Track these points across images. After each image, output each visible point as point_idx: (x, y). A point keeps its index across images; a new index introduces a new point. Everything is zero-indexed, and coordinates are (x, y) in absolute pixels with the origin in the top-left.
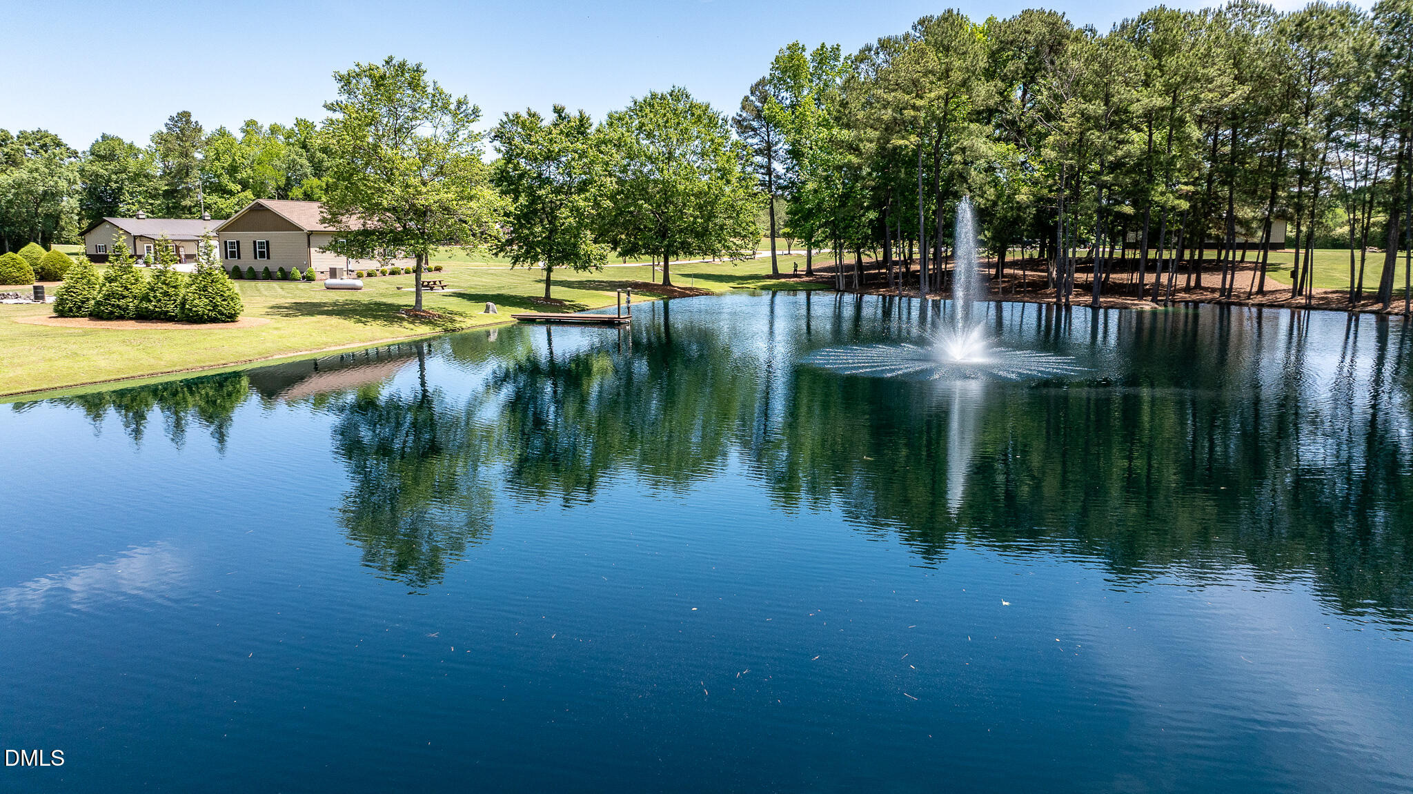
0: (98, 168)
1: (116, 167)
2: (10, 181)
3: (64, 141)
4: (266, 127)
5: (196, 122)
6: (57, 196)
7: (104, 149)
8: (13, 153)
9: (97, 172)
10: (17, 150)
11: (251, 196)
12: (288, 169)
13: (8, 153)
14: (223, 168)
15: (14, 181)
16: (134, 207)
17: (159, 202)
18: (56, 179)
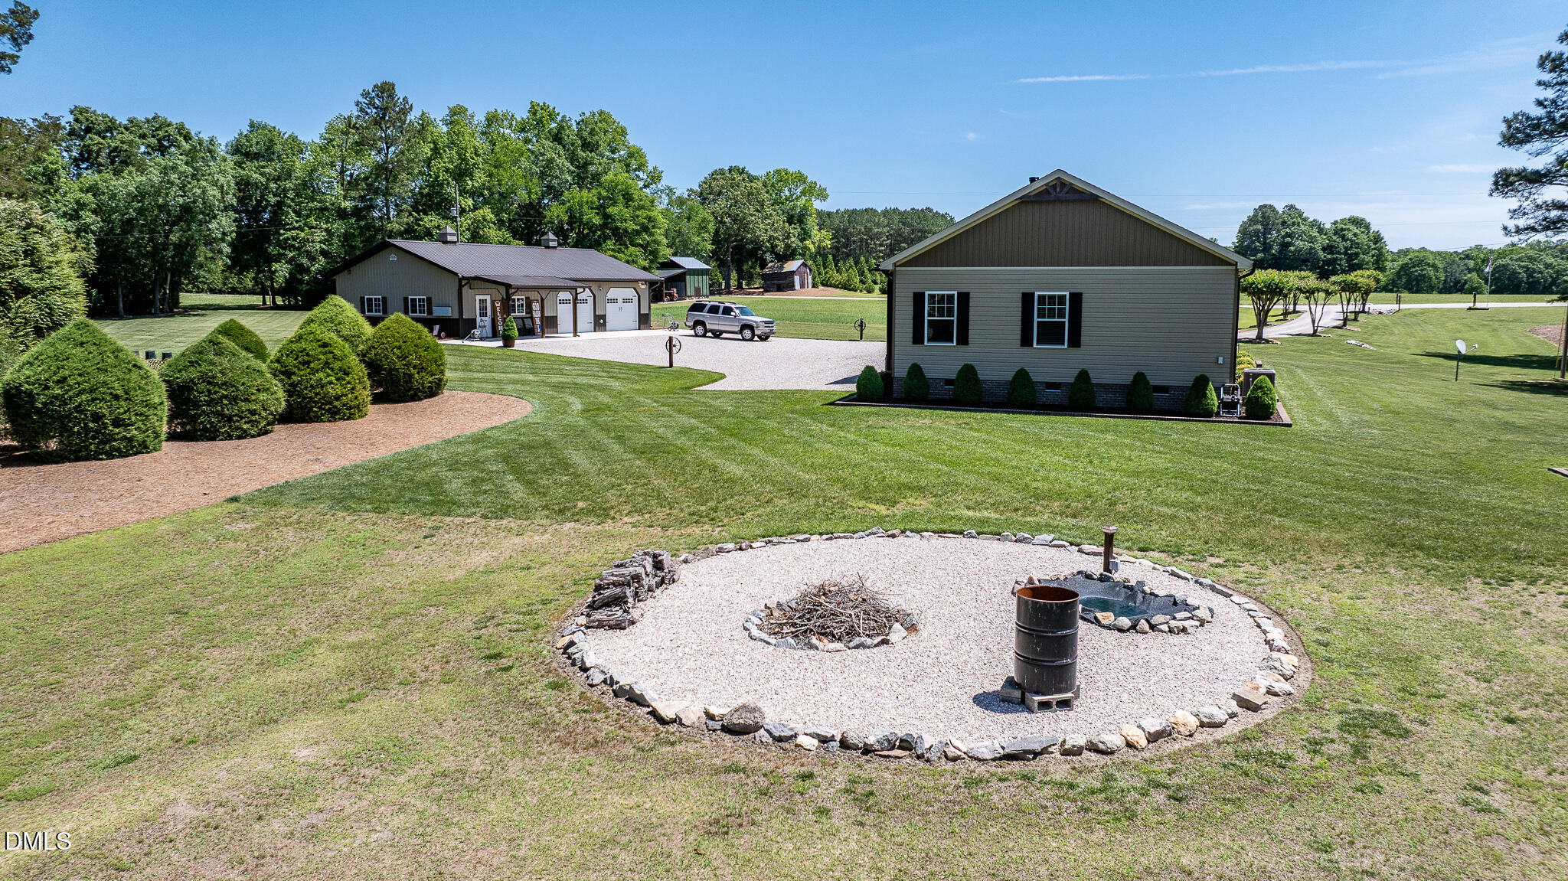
0: (252, 173)
1: (275, 170)
2: (131, 189)
5: (404, 100)
6: (203, 213)
7: (258, 143)
8: (125, 147)
9: (249, 177)
10: (131, 143)
11: (491, 217)
12: (542, 175)
13: (117, 148)
14: (447, 170)
15: (137, 188)
16: (302, 235)
17: (339, 227)
18: (204, 183)
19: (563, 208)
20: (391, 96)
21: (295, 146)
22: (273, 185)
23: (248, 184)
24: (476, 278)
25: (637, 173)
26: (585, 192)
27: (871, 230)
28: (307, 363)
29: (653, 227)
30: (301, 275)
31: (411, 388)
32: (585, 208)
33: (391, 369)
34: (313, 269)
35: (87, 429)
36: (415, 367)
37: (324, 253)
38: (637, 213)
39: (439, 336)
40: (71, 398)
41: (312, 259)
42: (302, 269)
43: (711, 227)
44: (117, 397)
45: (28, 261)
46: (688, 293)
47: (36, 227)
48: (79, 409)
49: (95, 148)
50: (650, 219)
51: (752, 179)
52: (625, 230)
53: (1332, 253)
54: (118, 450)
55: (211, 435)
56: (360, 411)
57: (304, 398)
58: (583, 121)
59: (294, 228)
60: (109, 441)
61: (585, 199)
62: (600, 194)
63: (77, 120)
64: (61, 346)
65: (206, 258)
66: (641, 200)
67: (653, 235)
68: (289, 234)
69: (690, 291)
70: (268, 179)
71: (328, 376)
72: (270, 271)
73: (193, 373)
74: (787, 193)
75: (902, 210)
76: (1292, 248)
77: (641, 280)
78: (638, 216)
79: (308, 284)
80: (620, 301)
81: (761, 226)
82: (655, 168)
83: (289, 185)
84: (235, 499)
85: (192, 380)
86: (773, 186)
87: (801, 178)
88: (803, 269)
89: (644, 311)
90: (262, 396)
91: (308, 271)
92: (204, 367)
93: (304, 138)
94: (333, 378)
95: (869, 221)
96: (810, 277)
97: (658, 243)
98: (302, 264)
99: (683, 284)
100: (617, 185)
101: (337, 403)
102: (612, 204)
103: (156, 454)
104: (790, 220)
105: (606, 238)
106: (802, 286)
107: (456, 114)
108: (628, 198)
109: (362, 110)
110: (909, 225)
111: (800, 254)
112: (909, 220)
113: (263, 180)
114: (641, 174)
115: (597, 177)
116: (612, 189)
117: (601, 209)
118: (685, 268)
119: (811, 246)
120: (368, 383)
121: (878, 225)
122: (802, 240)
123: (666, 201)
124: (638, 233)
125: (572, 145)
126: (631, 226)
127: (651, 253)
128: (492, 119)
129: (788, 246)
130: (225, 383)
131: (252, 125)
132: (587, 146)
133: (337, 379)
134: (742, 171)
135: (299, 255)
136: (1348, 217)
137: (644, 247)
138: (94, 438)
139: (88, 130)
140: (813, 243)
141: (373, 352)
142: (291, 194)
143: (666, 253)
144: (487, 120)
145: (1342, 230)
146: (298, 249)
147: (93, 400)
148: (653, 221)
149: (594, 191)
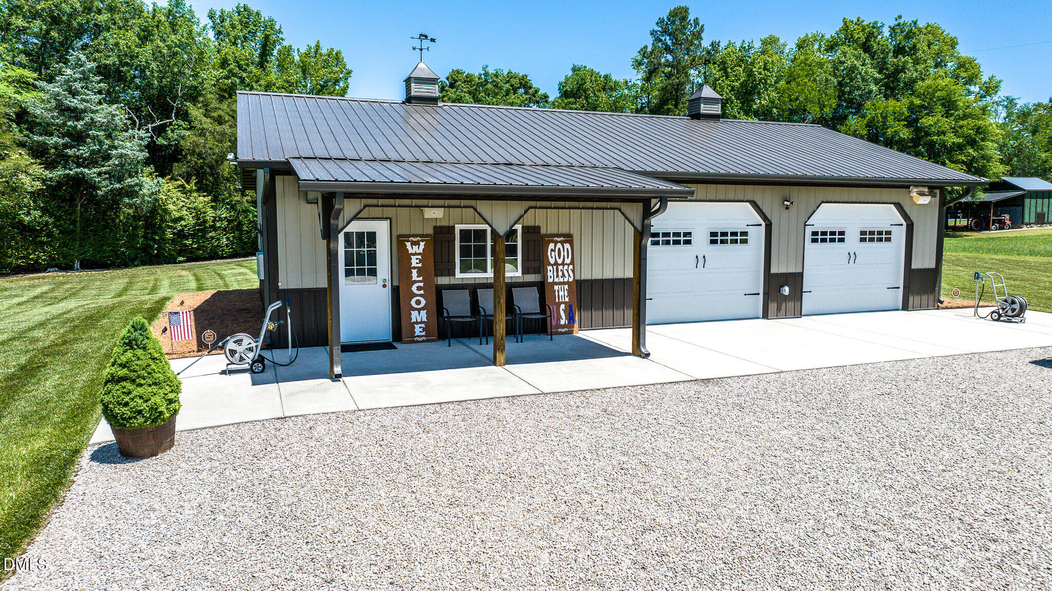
4: (791, 45)
12: (840, 86)
25: (968, 86)
26: (892, 102)
29: (983, 140)
38: (961, 123)
46: (1026, 220)
50: (979, 130)
52: (944, 145)
58: (899, 25)
61: (890, 109)
62: (911, 103)
66: (969, 110)
67: (982, 149)
69: (1030, 216)
77: (918, 183)
78: (961, 127)
80: (852, 237)
82: (991, 78)
89: (923, 260)
97: (988, 159)
99: (1021, 208)
100: (935, 91)
102: (927, 114)
108: (949, 105)
114: (972, 88)
115: (910, 84)
116: (928, 95)
117: (911, 123)
118: (1025, 190)
123: (1004, 115)
124: (960, 147)
125: (883, 51)
126: (951, 139)
128: (803, 45)
143: (998, 169)
144: (799, 45)
148: (983, 132)
149: (905, 101)
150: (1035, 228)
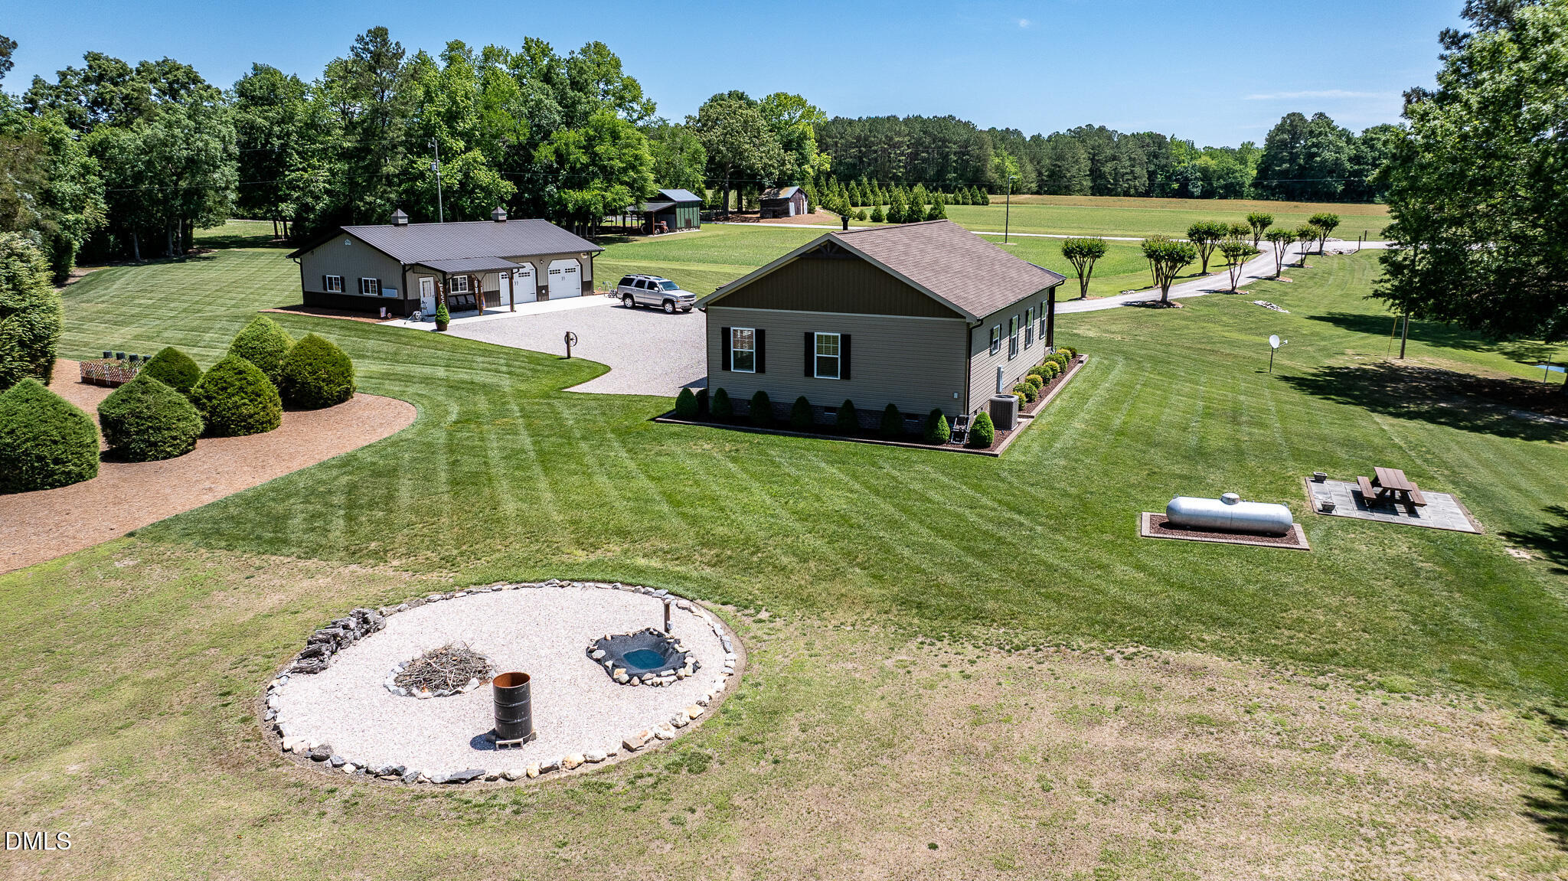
0: (256, 117)
1: (278, 113)
2: (139, 142)
3: (202, 76)
4: (478, 52)
5: (397, 44)
6: (208, 164)
7: (261, 88)
8: (136, 94)
9: (253, 122)
10: (141, 91)
11: (481, 158)
12: (531, 116)
13: (128, 95)
14: (439, 114)
15: (145, 142)
16: (306, 176)
17: (342, 166)
18: (206, 137)
19: (552, 148)
20: (385, 42)
21: (297, 88)
22: (276, 129)
23: (252, 128)
24: (417, 264)
25: (632, 104)
26: (572, 133)
27: (891, 139)
28: (224, 389)
29: (641, 165)
30: (307, 213)
31: (321, 398)
32: (572, 148)
33: (303, 383)
34: (317, 208)
35: (33, 468)
36: (323, 381)
37: (327, 192)
38: (624, 151)
39: (386, 318)
40: (19, 445)
41: (317, 198)
42: (307, 208)
43: (704, 158)
44: (55, 442)
45: (10, 286)
46: (679, 225)
47: (17, 255)
48: (26, 453)
49: (108, 97)
50: (636, 157)
51: (750, 104)
52: (612, 168)
53: (1359, 163)
54: (59, 481)
55: (141, 457)
56: (271, 424)
57: (223, 418)
58: (572, 60)
59: (298, 170)
60: (51, 476)
61: (571, 140)
62: (587, 132)
63: (90, 67)
64: (10, 404)
65: (215, 202)
66: (628, 138)
67: (640, 173)
68: (293, 175)
69: (680, 222)
70: (272, 123)
71: (243, 398)
72: (277, 210)
73: (124, 410)
74: (786, 116)
75: (925, 117)
76: (1318, 159)
77: (582, 252)
78: (624, 154)
79: (313, 222)
80: (563, 271)
81: (756, 154)
82: (649, 100)
83: (292, 128)
84: (131, 534)
85: (123, 416)
86: (772, 110)
87: (800, 102)
88: (798, 195)
89: (587, 278)
90: (181, 425)
91: (313, 209)
92: (133, 405)
93: (306, 79)
94: (246, 401)
95: (889, 129)
96: (806, 203)
97: (645, 180)
98: (307, 204)
99: (674, 216)
100: (605, 123)
101: (249, 421)
102: (599, 143)
103: (90, 481)
104: (787, 146)
105: (595, 175)
106: (798, 212)
107: (455, 52)
108: (615, 136)
109: (357, 55)
110: (930, 134)
111: (798, 179)
112: (930, 129)
113: (267, 124)
114: (635, 106)
115: (585, 116)
116: (599, 126)
117: (588, 148)
118: (675, 201)
119: (810, 170)
120: (279, 401)
121: (899, 134)
122: (800, 165)
124: (624, 171)
125: (562, 84)
126: (618, 164)
127: (639, 189)
128: (489, 55)
129: (783, 173)
130: (150, 417)
131: (255, 68)
132: (575, 85)
133: (251, 401)
134: (741, 97)
135: (304, 195)
136: (1380, 125)
137: (630, 185)
138: (39, 474)
139: (100, 78)
140: (812, 167)
141: (290, 368)
142: (294, 137)
143: (653, 188)
144: (485, 54)
145: (1372, 139)
146: (302, 189)
147: (37, 445)
148: (640, 159)
149: (582, 131)
150: (685, 231)
